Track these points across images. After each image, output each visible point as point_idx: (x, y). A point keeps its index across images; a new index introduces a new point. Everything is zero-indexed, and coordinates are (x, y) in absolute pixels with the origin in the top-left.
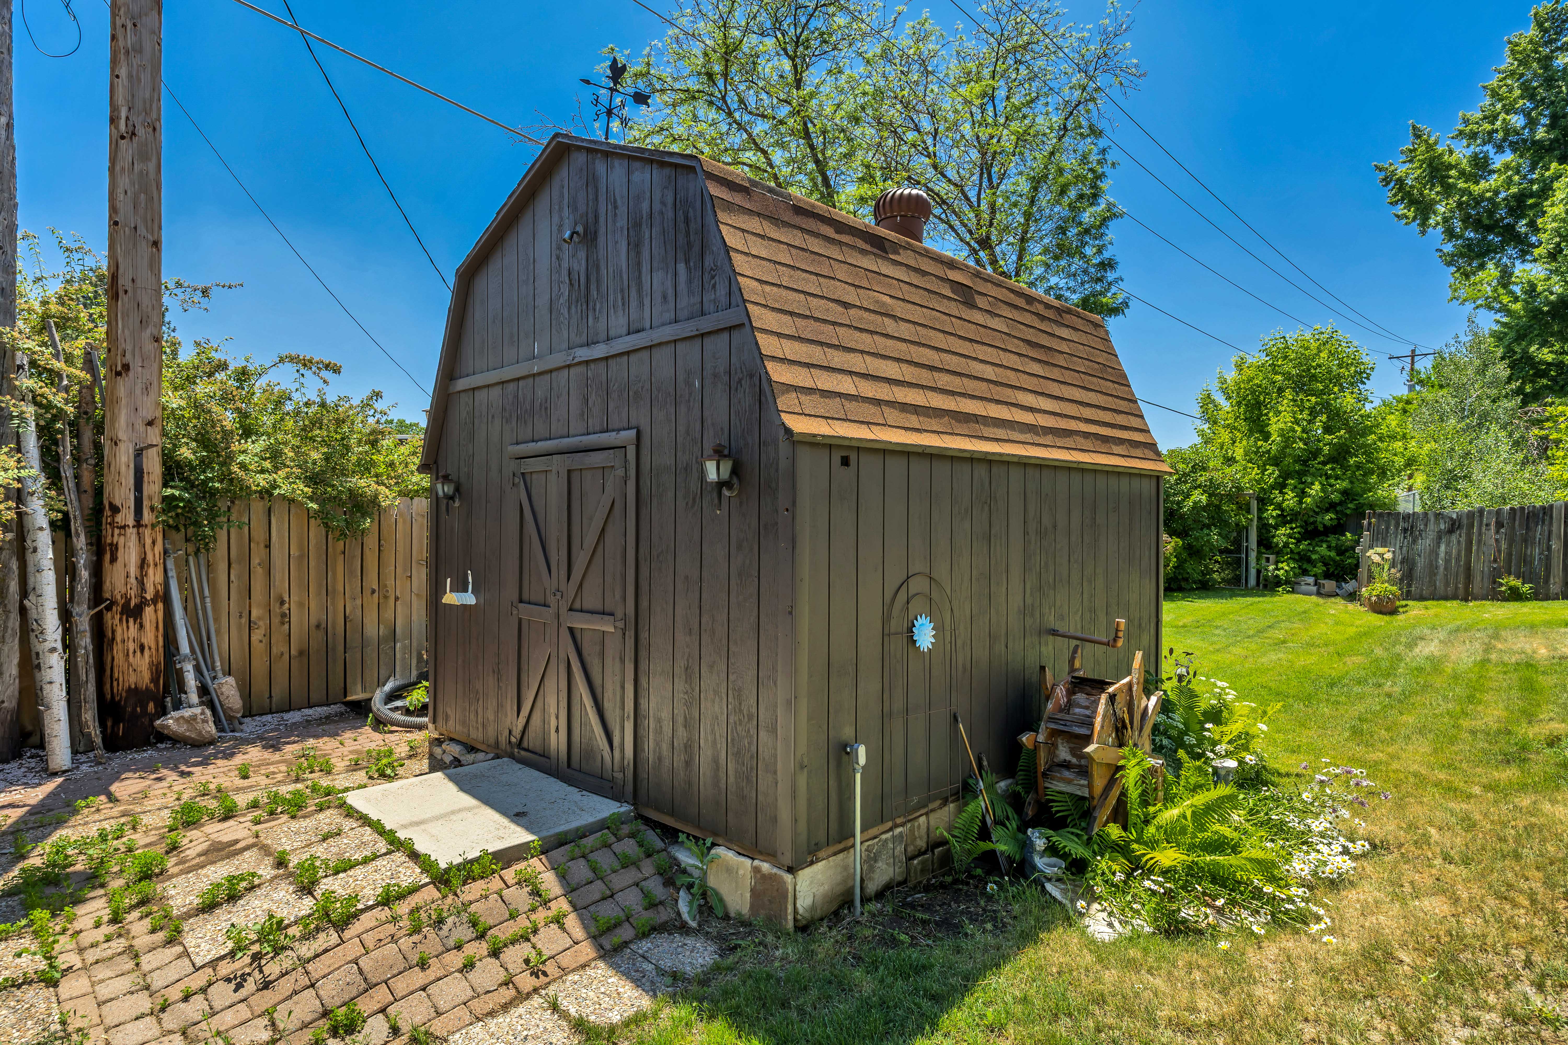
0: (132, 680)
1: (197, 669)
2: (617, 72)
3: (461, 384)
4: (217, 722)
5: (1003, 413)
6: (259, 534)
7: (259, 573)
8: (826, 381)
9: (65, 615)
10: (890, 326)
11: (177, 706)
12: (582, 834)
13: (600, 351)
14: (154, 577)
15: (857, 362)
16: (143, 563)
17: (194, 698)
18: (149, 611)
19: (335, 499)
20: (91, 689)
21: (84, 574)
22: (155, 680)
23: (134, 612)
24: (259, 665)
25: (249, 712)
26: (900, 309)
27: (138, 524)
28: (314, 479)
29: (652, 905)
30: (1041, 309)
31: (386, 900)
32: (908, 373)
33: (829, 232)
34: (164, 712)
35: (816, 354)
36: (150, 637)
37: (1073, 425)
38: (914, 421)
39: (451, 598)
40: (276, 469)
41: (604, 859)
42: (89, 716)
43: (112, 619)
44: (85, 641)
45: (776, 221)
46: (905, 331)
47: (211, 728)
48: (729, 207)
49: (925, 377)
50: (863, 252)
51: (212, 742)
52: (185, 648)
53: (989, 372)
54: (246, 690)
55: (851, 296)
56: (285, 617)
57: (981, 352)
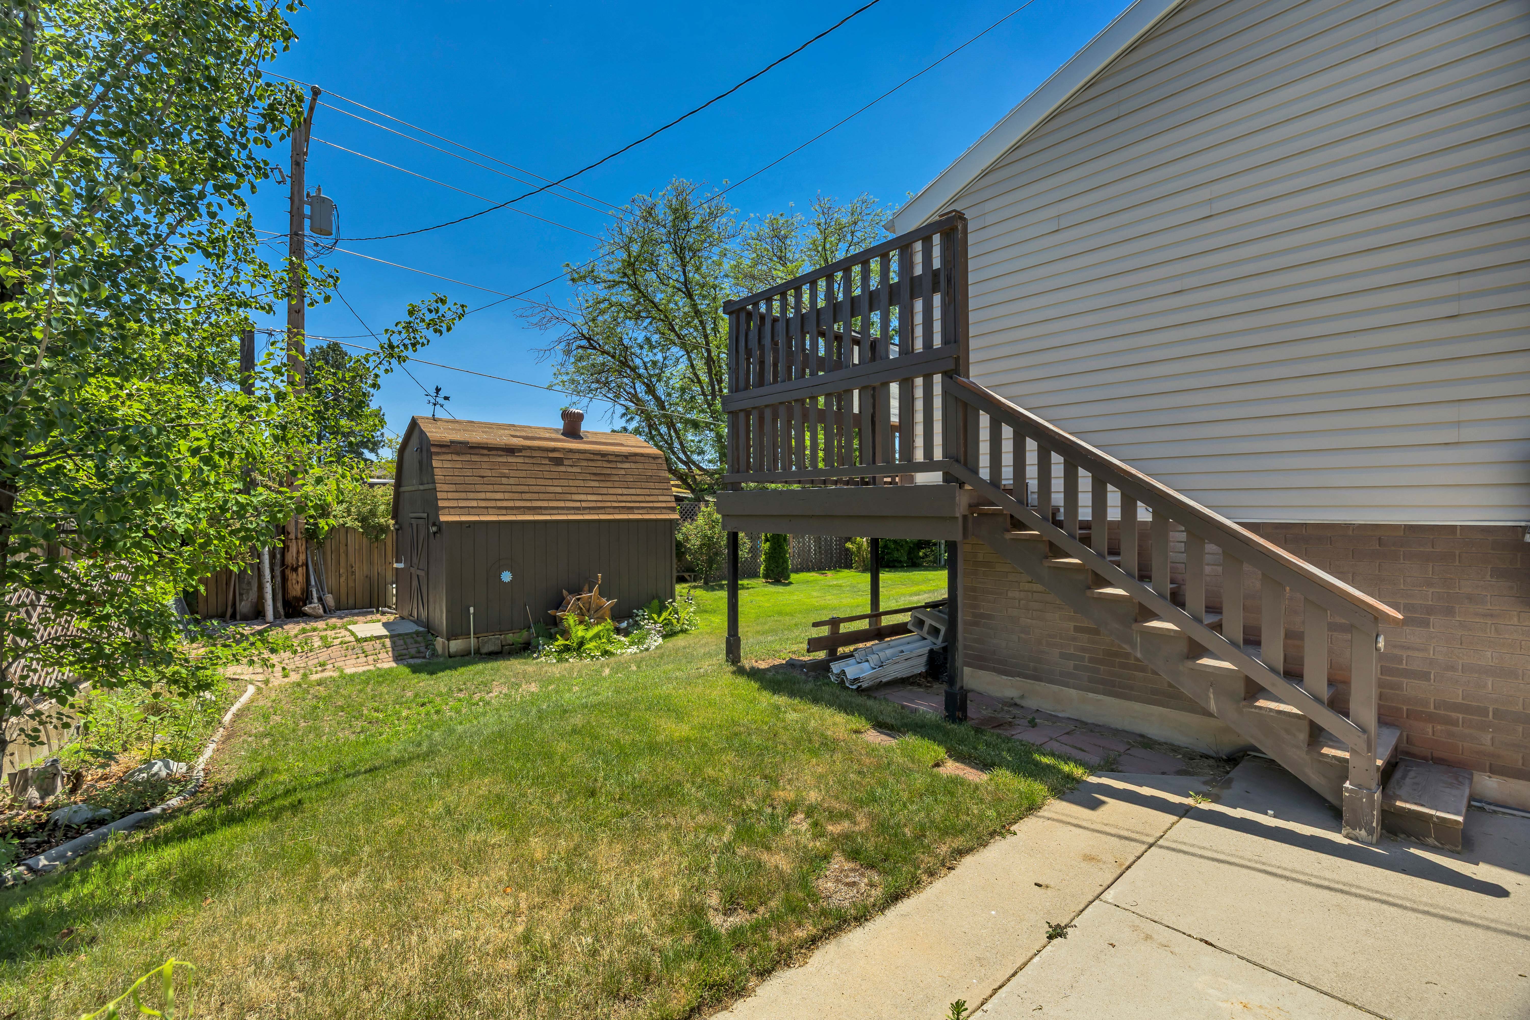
0: (294, 594)
1: (318, 591)
2: (438, 390)
3: (402, 489)
4: (325, 611)
5: (561, 504)
6: (343, 540)
7: (343, 556)
8: (462, 504)
9: (272, 570)
10: (504, 481)
11: (311, 603)
12: (407, 634)
13: (421, 487)
14: (302, 557)
15: (482, 496)
16: (298, 552)
17: (316, 600)
18: (300, 569)
19: (374, 527)
20: (280, 596)
21: (278, 556)
22: (302, 594)
23: (295, 569)
24: (343, 590)
25: (338, 608)
26: (512, 473)
27: (296, 538)
28: (363, 519)
29: (419, 652)
30: (611, 458)
31: (341, 643)
32: (507, 496)
33: (485, 452)
34: (305, 605)
35: (463, 495)
36: (300, 579)
37: (609, 504)
38: (504, 512)
39: (395, 565)
40: (349, 515)
41: (409, 641)
42: (280, 605)
43: (288, 572)
44: (279, 579)
45: (458, 454)
46: (512, 481)
47: (321, 611)
48: (438, 454)
49: (516, 496)
50: (500, 456)
51: (321, 617)
52: (313, 583)
53: (559, 490)
54: (338, 600)
55: (488, 473)
56: (353, 573)
57: (556, 482)
